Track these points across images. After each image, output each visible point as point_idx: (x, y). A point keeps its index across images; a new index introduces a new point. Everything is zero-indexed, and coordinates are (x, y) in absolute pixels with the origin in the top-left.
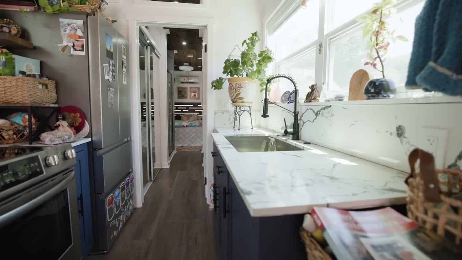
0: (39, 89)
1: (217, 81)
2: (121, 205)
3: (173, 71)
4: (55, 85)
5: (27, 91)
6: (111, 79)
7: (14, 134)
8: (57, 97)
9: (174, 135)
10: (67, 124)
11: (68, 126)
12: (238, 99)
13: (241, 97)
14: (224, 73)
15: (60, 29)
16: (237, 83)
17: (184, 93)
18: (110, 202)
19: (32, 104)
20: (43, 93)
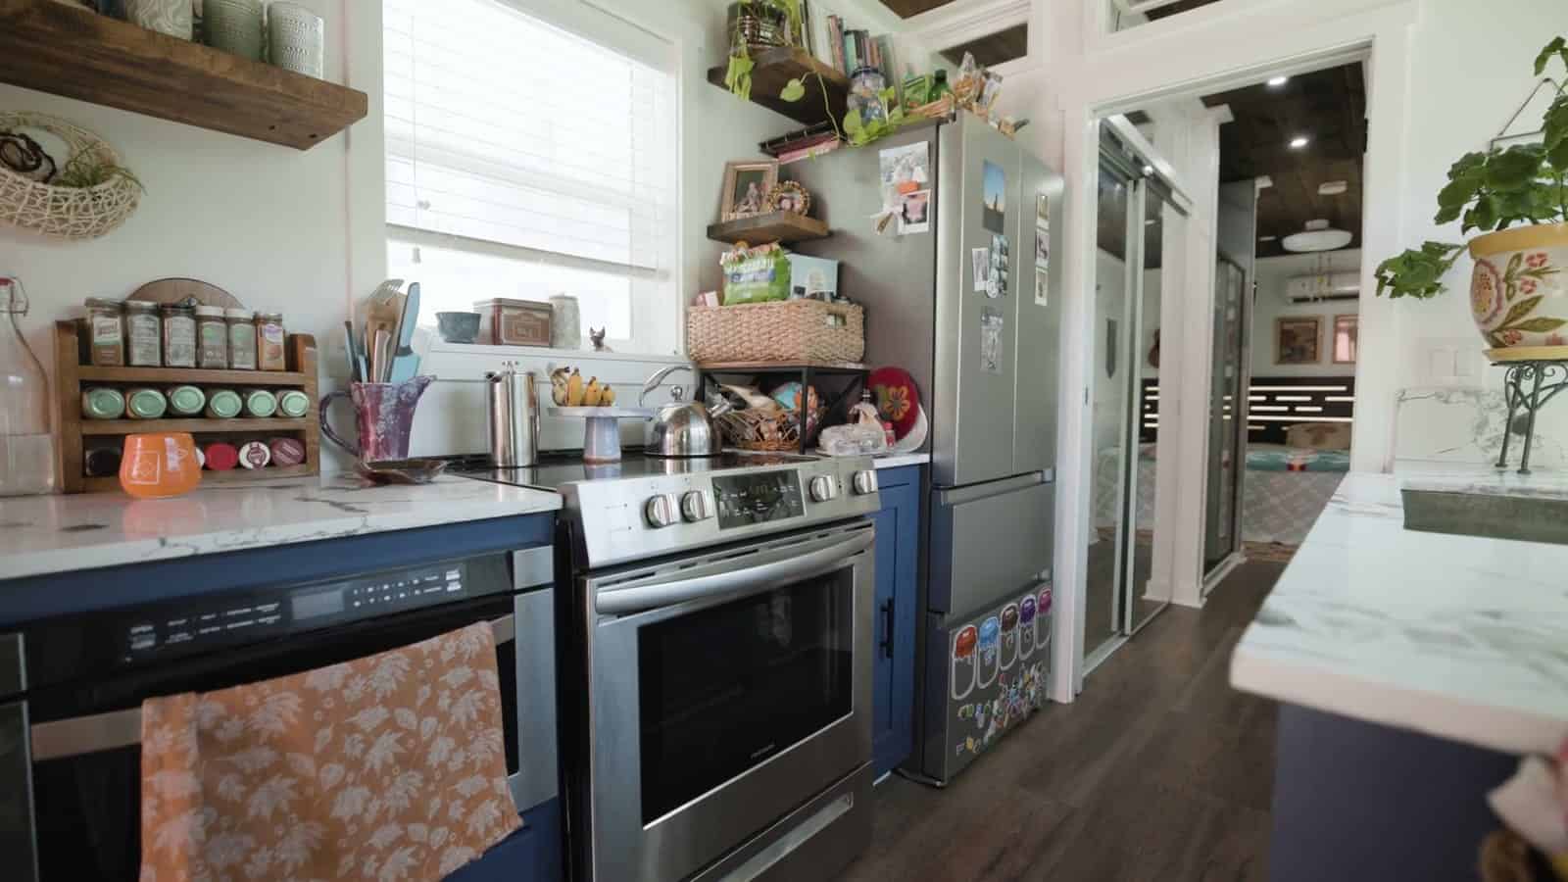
0: (826, 326)
1: (1409, 259)
2: (997, 670)
3: (1248, 260)
4: (862, 316)
5: (804, 331)
6: (996, 291)
7: (780, 429)
8: (866, 345)
9: (1239, 493)
10: (876, 413)
11: (876, 416)
12: (1522, 327)
13: (1545, 320)
14: (1443, 218)
15: (880, 176)
16: (1518, 257)
17: (1308, 341)
18: (965, 648)
19: (811, 362)
20: (833, 335)
